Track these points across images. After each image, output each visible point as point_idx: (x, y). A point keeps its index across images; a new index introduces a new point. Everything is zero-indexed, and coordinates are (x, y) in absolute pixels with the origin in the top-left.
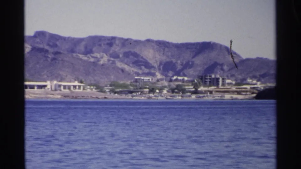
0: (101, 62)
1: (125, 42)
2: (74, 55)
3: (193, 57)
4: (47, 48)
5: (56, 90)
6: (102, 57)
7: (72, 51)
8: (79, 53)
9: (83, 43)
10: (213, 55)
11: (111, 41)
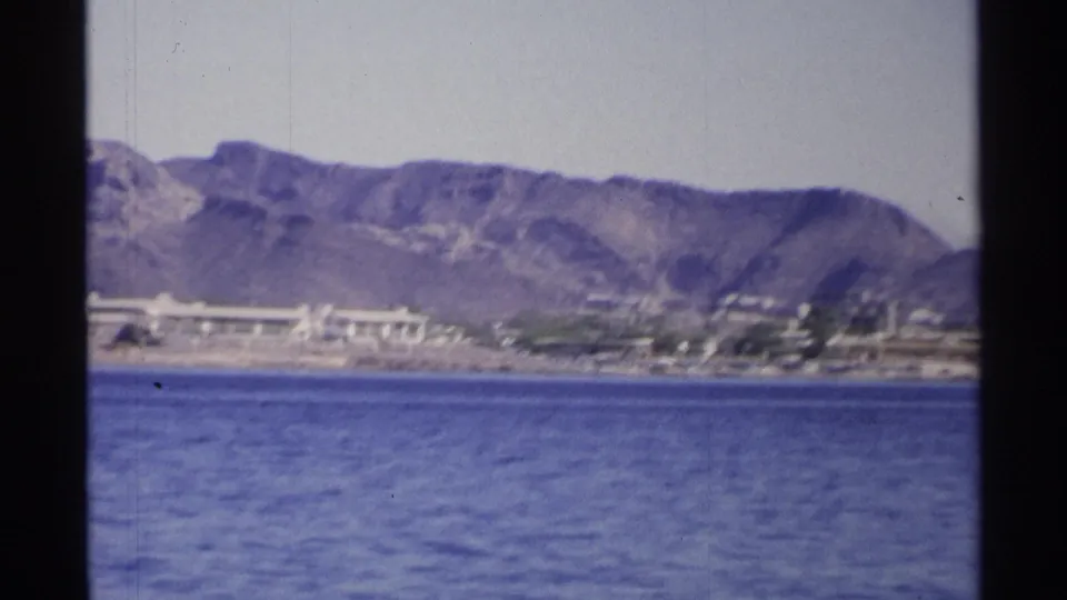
0: (452, 256)
1: (537, 185)
2: (355, 226)
3: (777, 242)
4: (259, 201)
5: (329, 338)
6: (454, 237)
7: (350, 214)
8: (373, 221)
9: (388, 188)
10: (845, 236)
11: (485, 183)
